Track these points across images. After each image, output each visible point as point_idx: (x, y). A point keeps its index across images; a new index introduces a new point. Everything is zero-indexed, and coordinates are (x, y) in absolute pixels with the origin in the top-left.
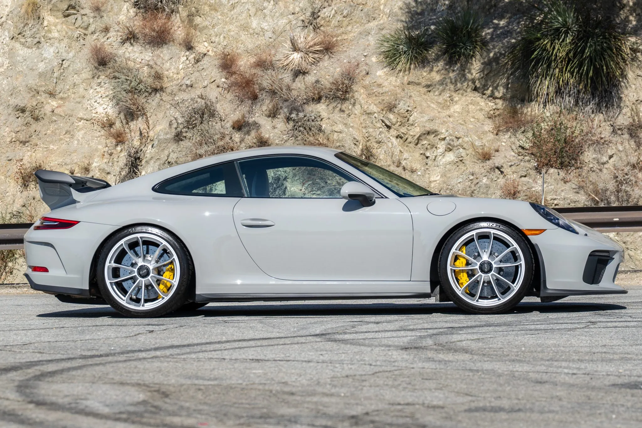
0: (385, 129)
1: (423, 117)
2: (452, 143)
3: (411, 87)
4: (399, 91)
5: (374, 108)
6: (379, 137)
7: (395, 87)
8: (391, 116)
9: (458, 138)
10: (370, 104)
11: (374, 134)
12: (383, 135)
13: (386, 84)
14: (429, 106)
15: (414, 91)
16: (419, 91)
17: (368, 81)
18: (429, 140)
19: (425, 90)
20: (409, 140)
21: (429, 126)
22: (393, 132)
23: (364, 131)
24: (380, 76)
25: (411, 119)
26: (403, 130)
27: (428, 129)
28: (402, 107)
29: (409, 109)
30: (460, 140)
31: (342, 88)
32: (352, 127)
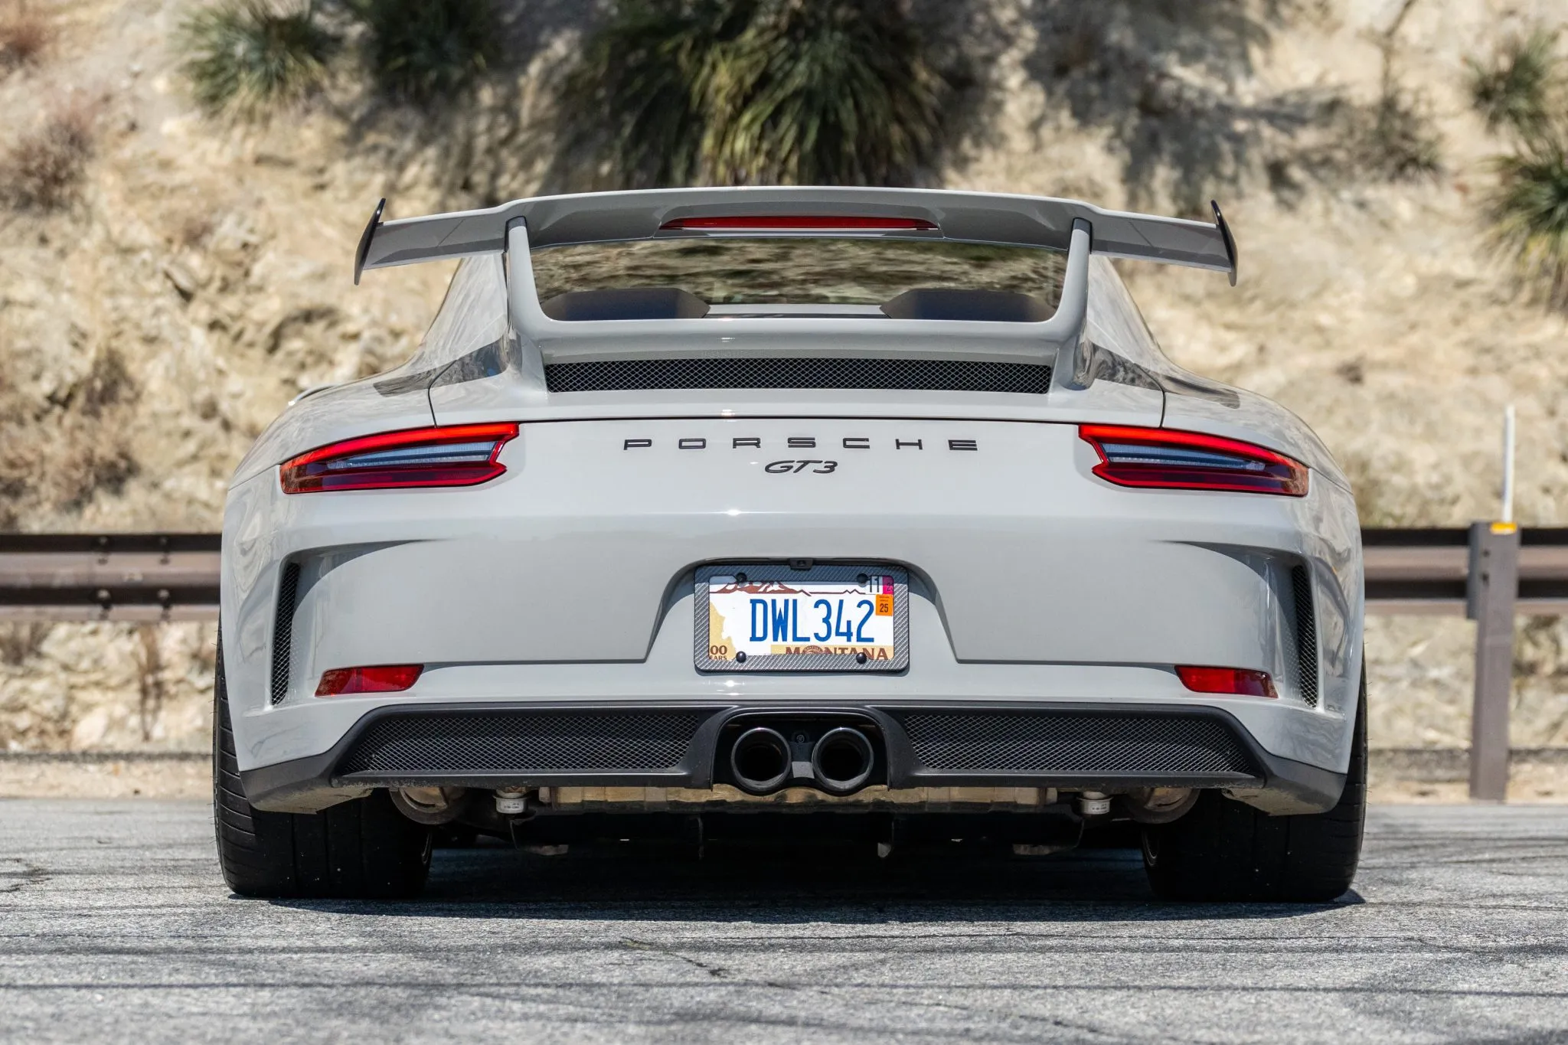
0: (171, 301)
1: (293, 265)
2: (379, 349)
3: (264, 172)
4: (225, 182)
5: (142, 234)
6: (149, 326)
7: (215, 169)
8: (195, 260)
9: (396, 335)
10: (131, 222)
11: (135, 314)
12: (164, 319)
13: (187, 159)
14: (316, 234)
15: (270, 186)
16: (289, 186)
17: (130, 149)
18: (308, 339)
19: (309, 182)
20: (247, 337)
21: (312, 296)
22: (201, 311)
23: (108, 303)
24: (172, 138)
25: (258, 270)
26: (230, 304)
27: (305, 303)
28: (228, 233)
29: (253, 239)
30: (404, 342)
31: (42, 166)
32: (71, 291)
